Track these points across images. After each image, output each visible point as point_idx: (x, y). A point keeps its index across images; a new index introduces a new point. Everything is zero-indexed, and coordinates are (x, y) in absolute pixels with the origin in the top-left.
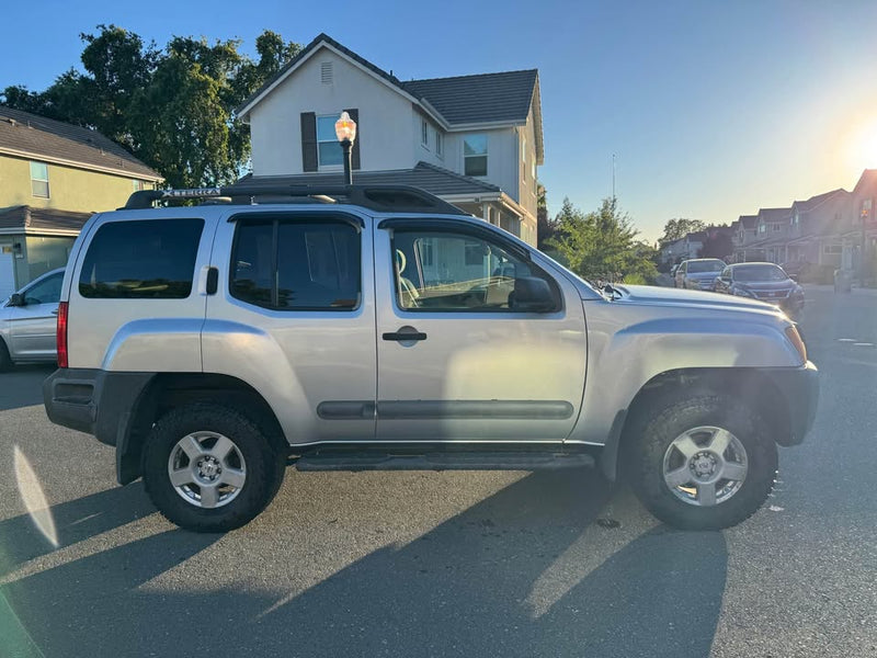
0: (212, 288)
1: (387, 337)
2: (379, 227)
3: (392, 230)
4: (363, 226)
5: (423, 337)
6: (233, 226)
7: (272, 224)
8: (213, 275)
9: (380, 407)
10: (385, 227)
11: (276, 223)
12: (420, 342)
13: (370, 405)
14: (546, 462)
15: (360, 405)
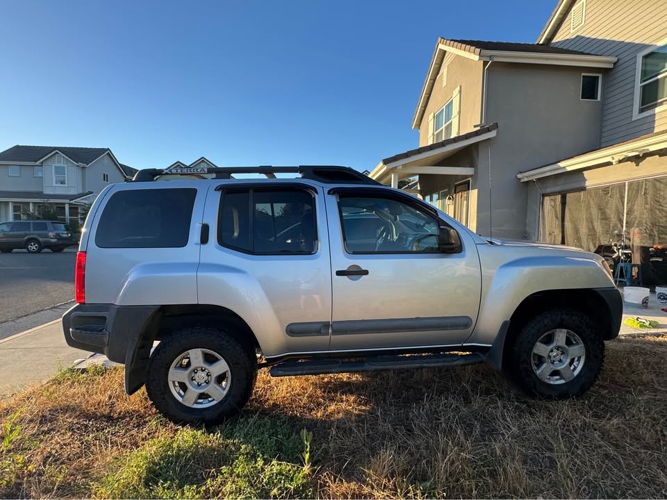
0: (204, 239)
1: (339, 273)
2: (329, 193)
3: (338, 197)
4: (317, 193)
5: (366, 273)
6: (219, 194)
7: (248, 191)
8: (205, 229)
9: (334, 326)
10: (333, 194)
11: (251, 192)
12: (364, 276)
13: (326, 325)
14: (455, 361)
15: (320, 325)
